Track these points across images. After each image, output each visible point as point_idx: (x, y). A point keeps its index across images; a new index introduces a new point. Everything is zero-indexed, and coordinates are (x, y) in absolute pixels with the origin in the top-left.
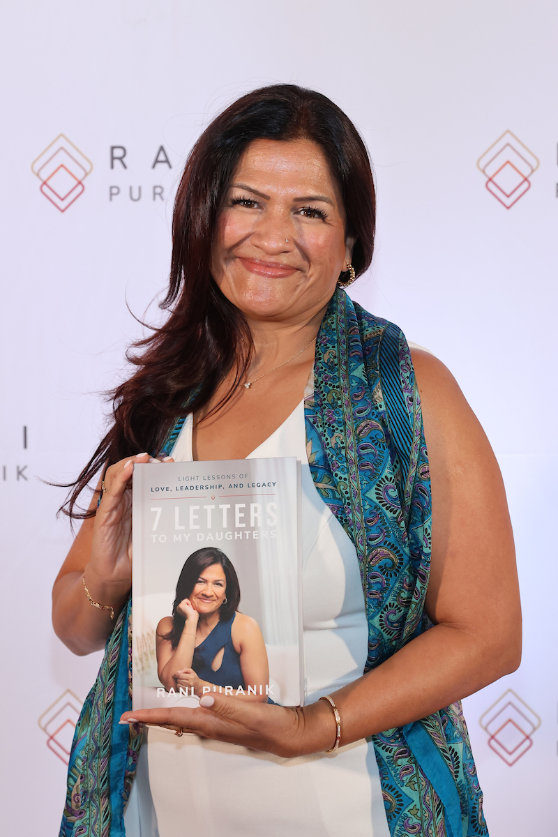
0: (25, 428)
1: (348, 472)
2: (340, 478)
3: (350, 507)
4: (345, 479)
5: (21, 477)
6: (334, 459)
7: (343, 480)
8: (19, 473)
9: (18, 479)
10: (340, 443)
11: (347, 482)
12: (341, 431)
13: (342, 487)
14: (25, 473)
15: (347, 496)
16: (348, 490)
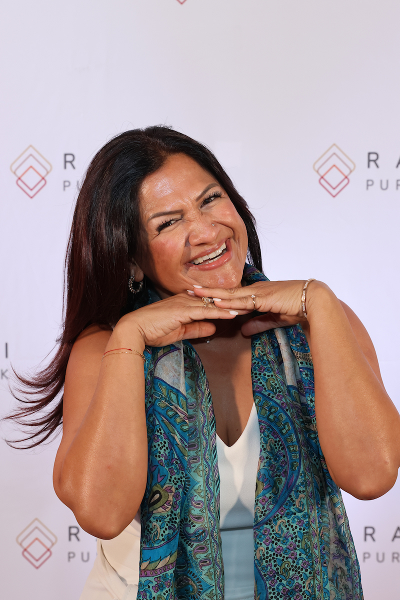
0: (6, 345)
1: (272, 370)
2: (268, 376)
3: (281, 393)
4: (272, 376)
5: (4, 377)
6: (260, 364)
7: (270, 377)
8: (3, 374)
9: (2, 378)
10: (261, 352)
11: (274, 377)
12: (259, 344)
13: (271, 382)
14: (7, 374)
15: (276, 387)
16: (276, 382)
